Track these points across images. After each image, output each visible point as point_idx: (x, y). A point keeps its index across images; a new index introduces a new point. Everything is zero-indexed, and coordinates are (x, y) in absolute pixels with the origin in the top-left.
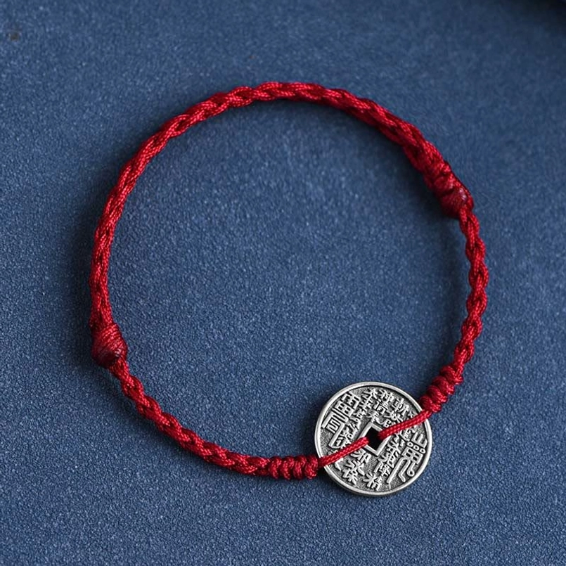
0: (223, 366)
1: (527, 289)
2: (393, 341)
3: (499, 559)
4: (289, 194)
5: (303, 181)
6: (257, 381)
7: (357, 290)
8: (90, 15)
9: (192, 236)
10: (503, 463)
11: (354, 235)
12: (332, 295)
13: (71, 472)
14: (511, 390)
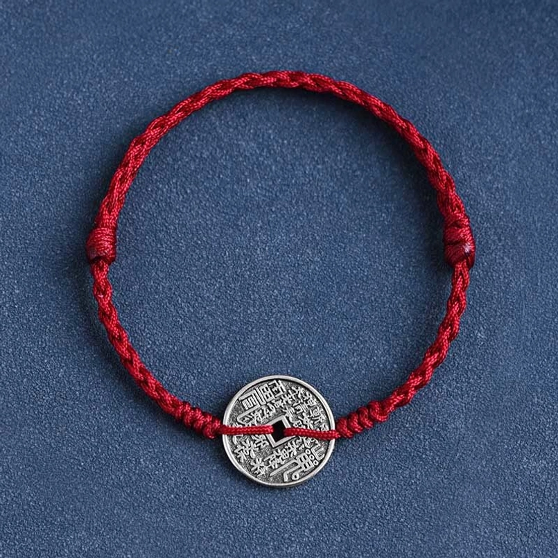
0: (199, 338)
1: (468, 196)
2: (352, 275)
3: (492, 465)
4: (224, 157)
5: (235, 142)
6: (233, 345)
7: (308, 235)
8: (9, 23)
9: (146, 223)
10: (481, 367)
11: (293, 178)
12: (286, 245)
13: (79, 469)
14: (474, 296)
